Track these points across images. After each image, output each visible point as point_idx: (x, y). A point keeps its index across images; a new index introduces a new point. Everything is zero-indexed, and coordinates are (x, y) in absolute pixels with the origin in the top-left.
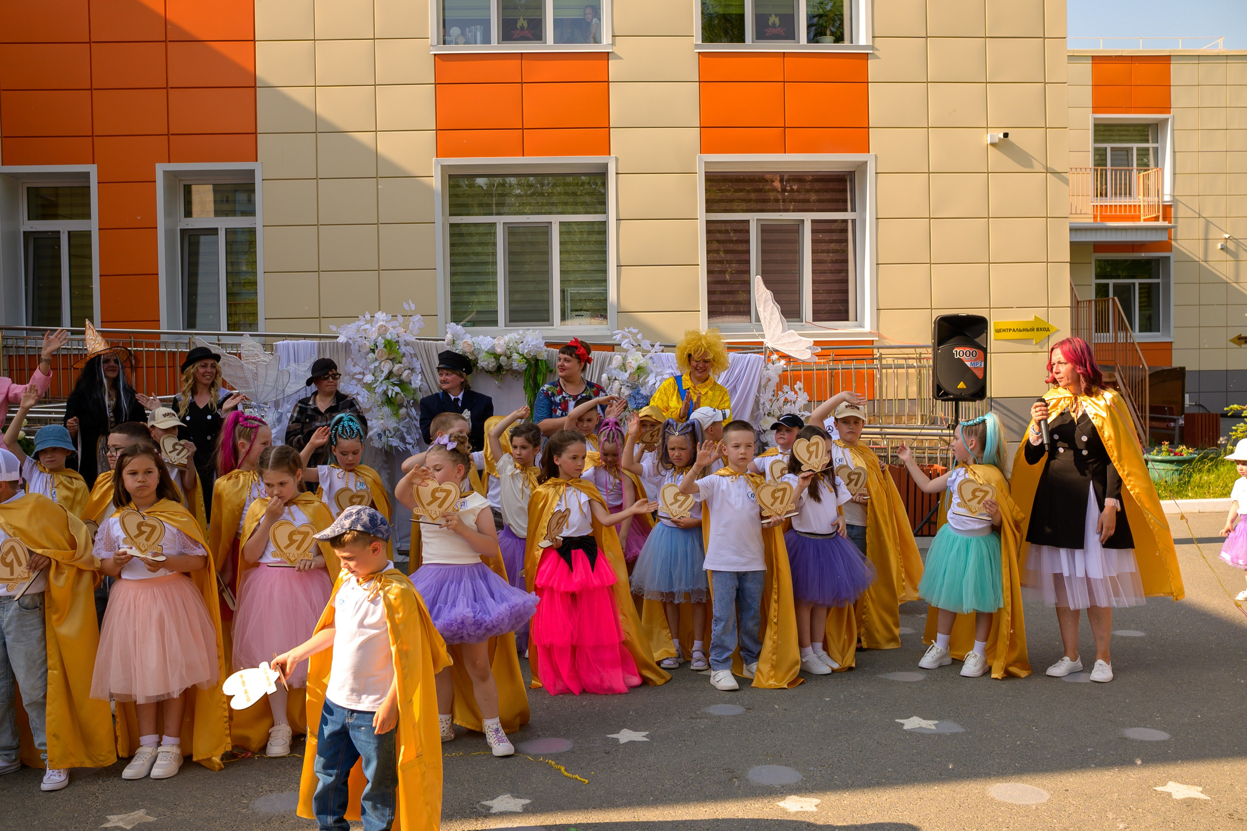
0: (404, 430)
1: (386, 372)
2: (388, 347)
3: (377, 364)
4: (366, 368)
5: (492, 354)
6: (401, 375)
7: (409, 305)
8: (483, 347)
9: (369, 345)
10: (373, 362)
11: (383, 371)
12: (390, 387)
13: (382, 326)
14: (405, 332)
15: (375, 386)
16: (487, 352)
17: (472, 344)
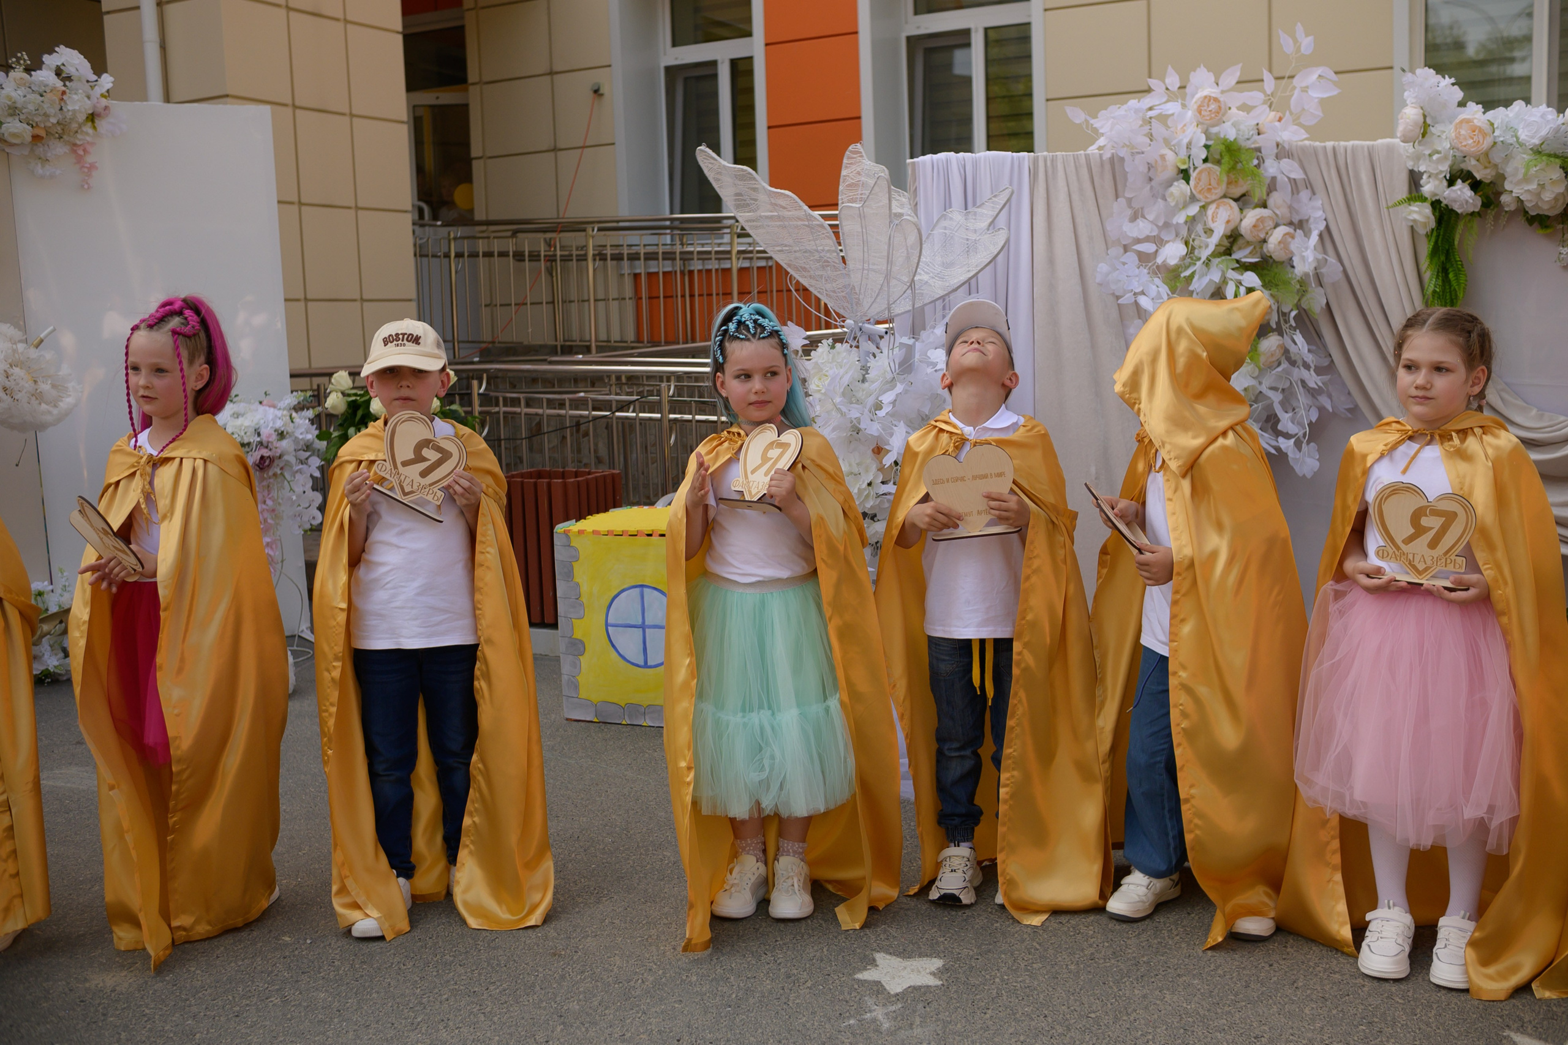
0: (1276, 397)
1: (1220, 229)
2: (1226, 159)
3: (1193, 210)
4: (1167, 225)
5: (1556, 156)
6: (1265, 241)
7: (1295, 41)
8: (1523, 135)
9: (1173, 160)
10: (1185, 206)
11: (1212, 231)
12: (1232, 274)
13: (1208, 99)
14: (1280, 120)
15: (1187, 273)
16: (1537, 151)
17: (1486, 127)
